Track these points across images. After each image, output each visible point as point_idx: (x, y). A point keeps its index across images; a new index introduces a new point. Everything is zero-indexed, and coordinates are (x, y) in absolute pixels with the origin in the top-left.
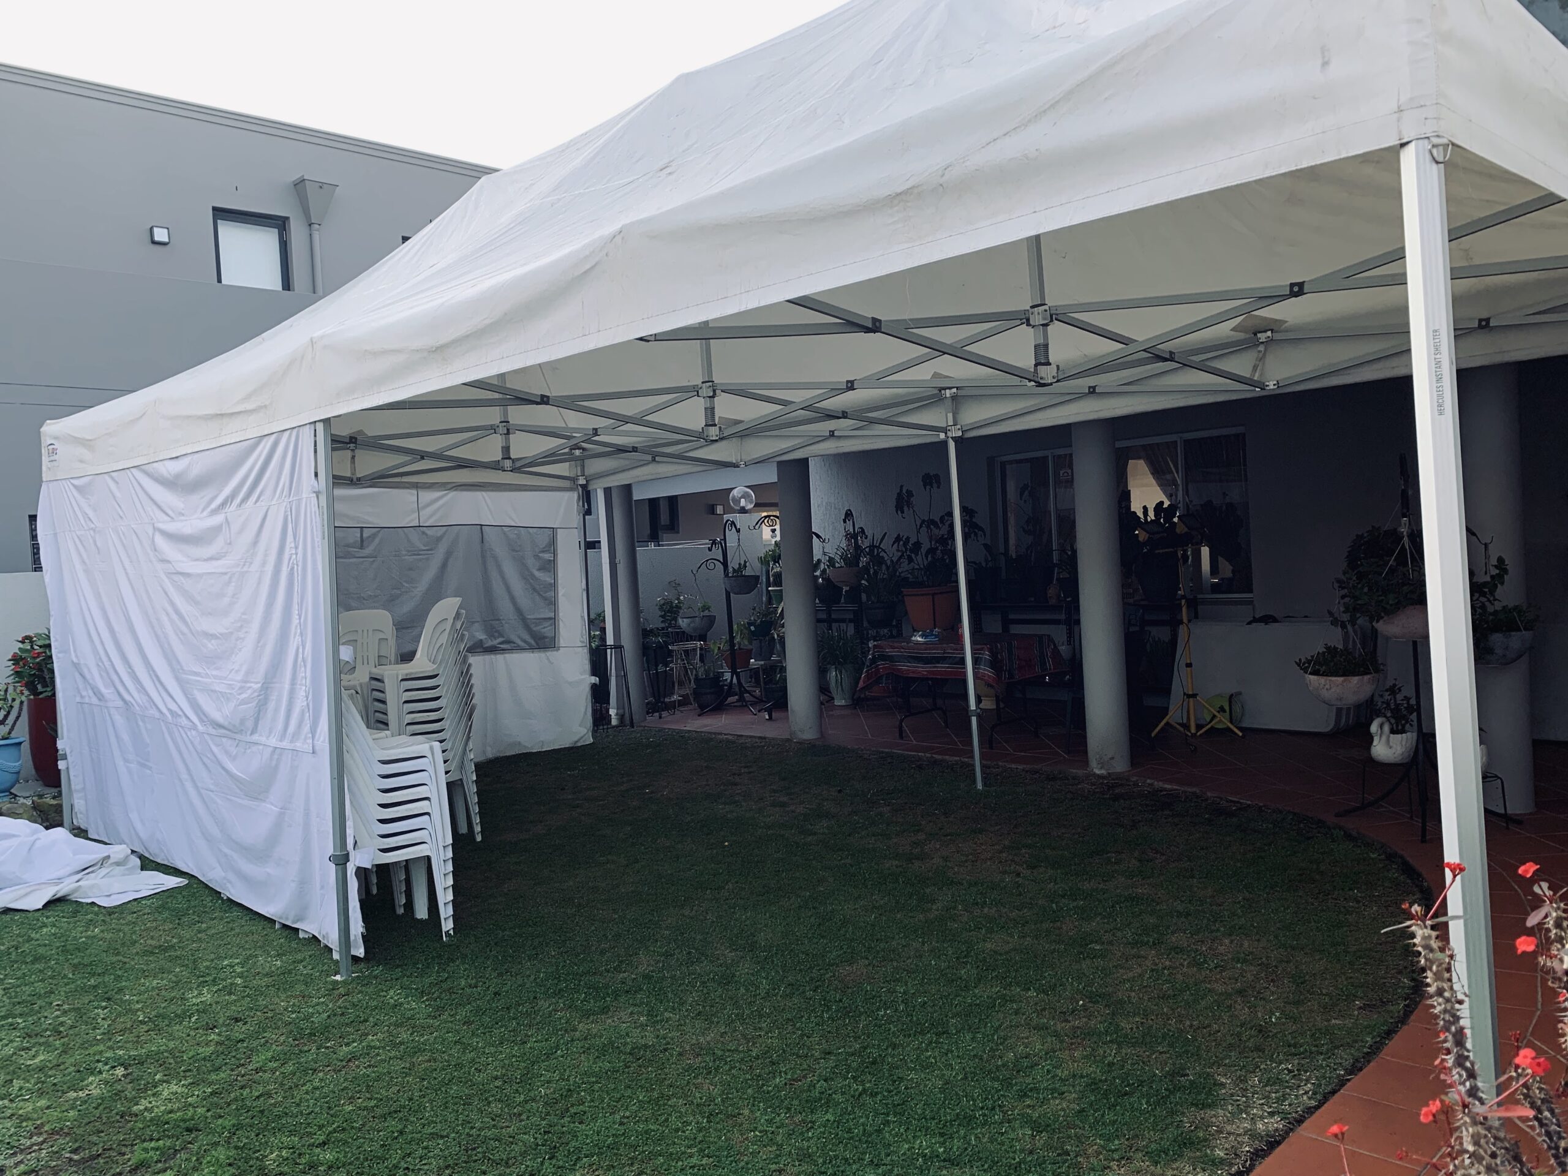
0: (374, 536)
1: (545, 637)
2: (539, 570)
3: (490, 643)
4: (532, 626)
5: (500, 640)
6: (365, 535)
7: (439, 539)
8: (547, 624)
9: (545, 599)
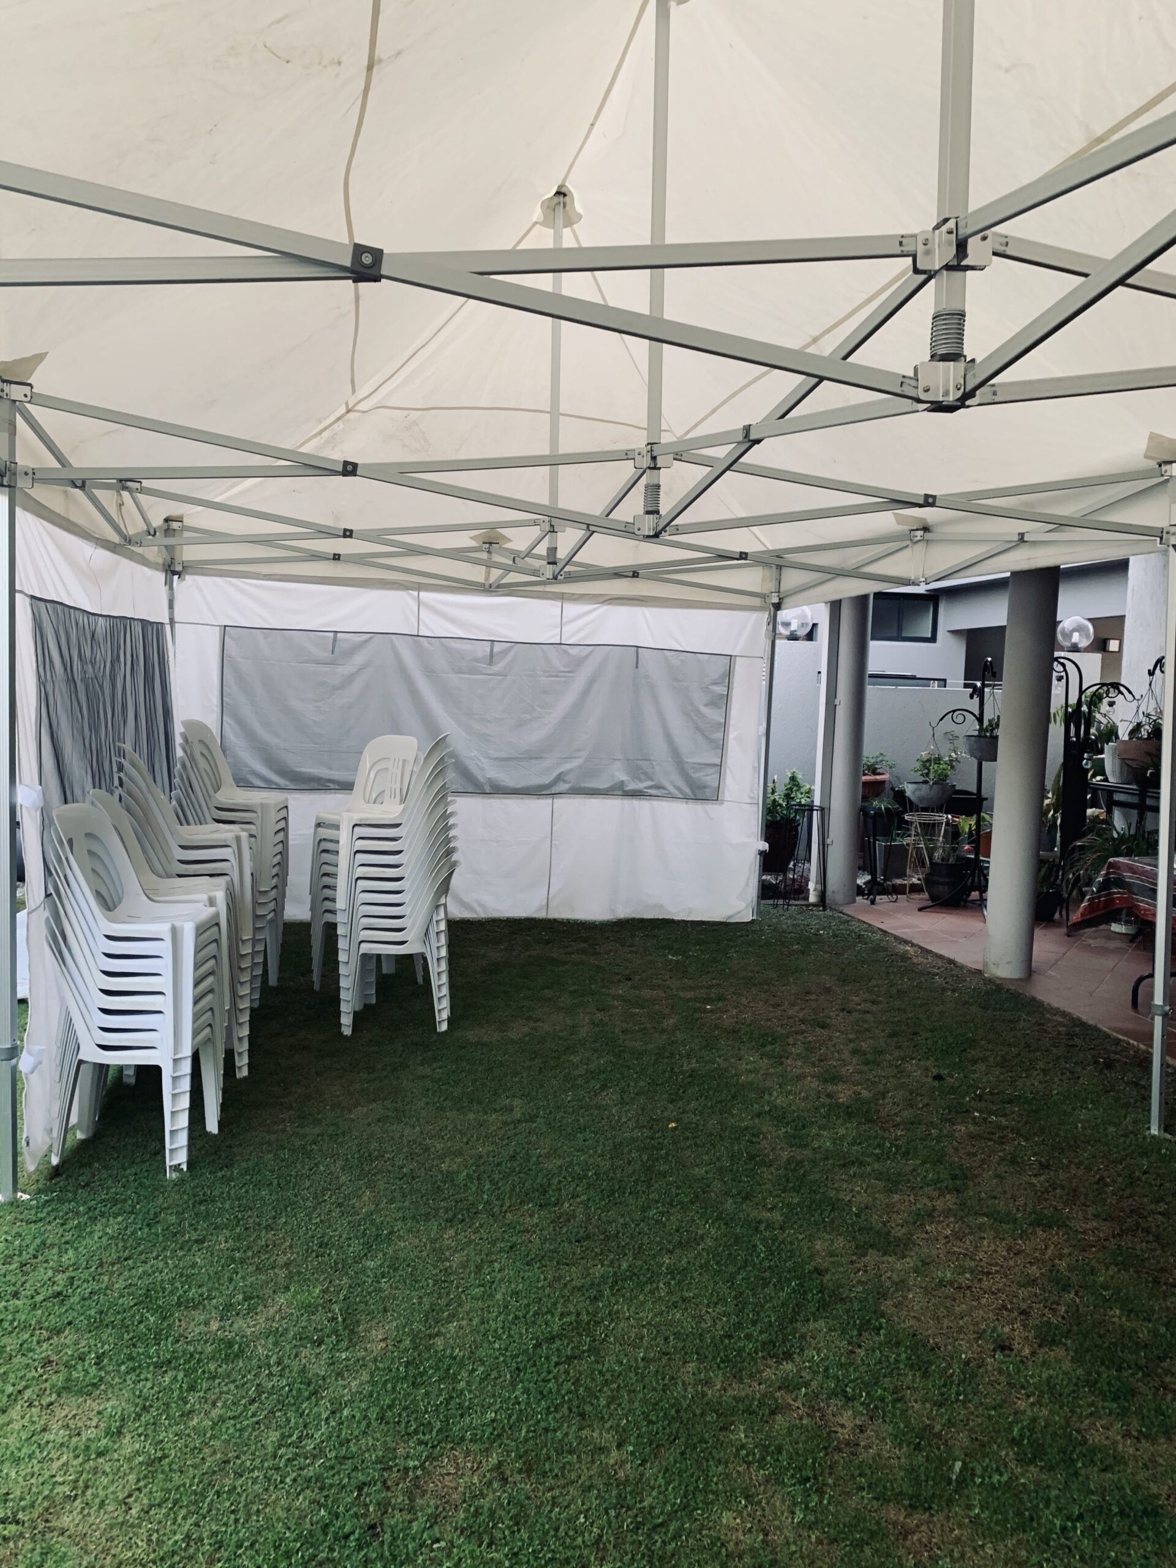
0: (505, 652)
1: (705, 787)
2: (706, 705)
3: (631, 786)
4: (690, 772)
5: (649, 783)
6: (495, 650)
7: (581, 661)
8: (711, 770)
9: (711, 741)
